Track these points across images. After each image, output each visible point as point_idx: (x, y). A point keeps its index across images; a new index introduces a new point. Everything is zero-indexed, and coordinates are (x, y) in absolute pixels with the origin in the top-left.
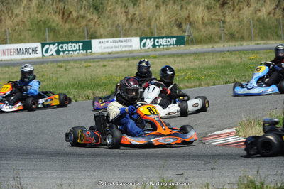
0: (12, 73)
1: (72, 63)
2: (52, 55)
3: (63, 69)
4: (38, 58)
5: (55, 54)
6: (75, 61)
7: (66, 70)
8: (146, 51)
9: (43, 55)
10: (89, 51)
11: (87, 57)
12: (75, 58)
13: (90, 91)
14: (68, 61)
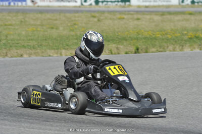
0: (44, 19)
1: (106, 14)
2: (91, 4)
3: (96, 20)
4: (75, 7)
5: (94, 4)
6: (110, 12)
7: (99, 20)
8: (183, 7)
9: (82, 4)
10: (127, 3)
11: (123, 9)
12: (111, 9)
13: (114, 45)
14: (103, 12)
